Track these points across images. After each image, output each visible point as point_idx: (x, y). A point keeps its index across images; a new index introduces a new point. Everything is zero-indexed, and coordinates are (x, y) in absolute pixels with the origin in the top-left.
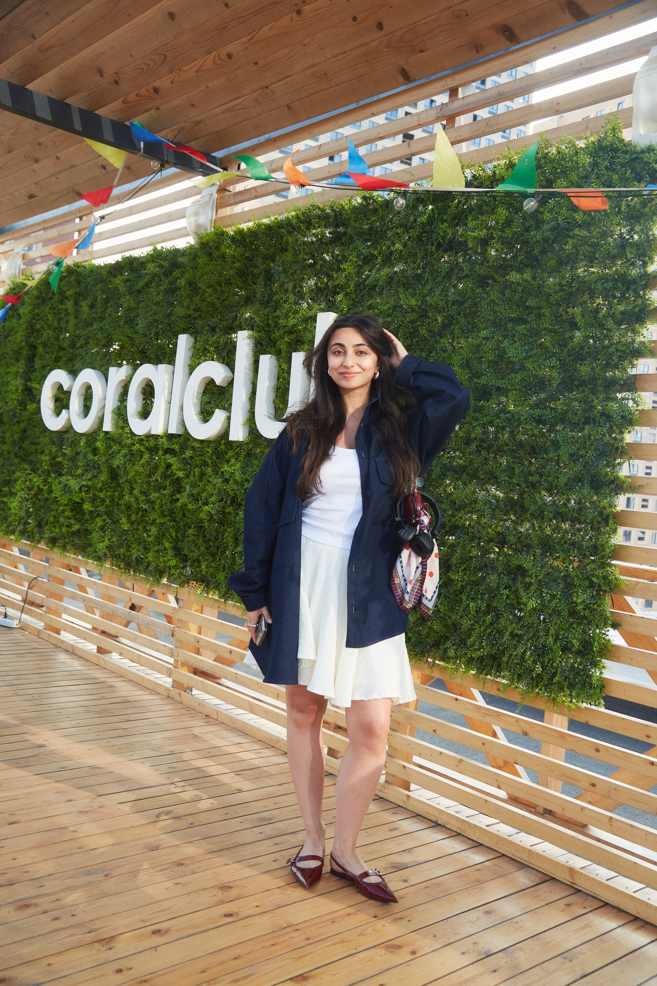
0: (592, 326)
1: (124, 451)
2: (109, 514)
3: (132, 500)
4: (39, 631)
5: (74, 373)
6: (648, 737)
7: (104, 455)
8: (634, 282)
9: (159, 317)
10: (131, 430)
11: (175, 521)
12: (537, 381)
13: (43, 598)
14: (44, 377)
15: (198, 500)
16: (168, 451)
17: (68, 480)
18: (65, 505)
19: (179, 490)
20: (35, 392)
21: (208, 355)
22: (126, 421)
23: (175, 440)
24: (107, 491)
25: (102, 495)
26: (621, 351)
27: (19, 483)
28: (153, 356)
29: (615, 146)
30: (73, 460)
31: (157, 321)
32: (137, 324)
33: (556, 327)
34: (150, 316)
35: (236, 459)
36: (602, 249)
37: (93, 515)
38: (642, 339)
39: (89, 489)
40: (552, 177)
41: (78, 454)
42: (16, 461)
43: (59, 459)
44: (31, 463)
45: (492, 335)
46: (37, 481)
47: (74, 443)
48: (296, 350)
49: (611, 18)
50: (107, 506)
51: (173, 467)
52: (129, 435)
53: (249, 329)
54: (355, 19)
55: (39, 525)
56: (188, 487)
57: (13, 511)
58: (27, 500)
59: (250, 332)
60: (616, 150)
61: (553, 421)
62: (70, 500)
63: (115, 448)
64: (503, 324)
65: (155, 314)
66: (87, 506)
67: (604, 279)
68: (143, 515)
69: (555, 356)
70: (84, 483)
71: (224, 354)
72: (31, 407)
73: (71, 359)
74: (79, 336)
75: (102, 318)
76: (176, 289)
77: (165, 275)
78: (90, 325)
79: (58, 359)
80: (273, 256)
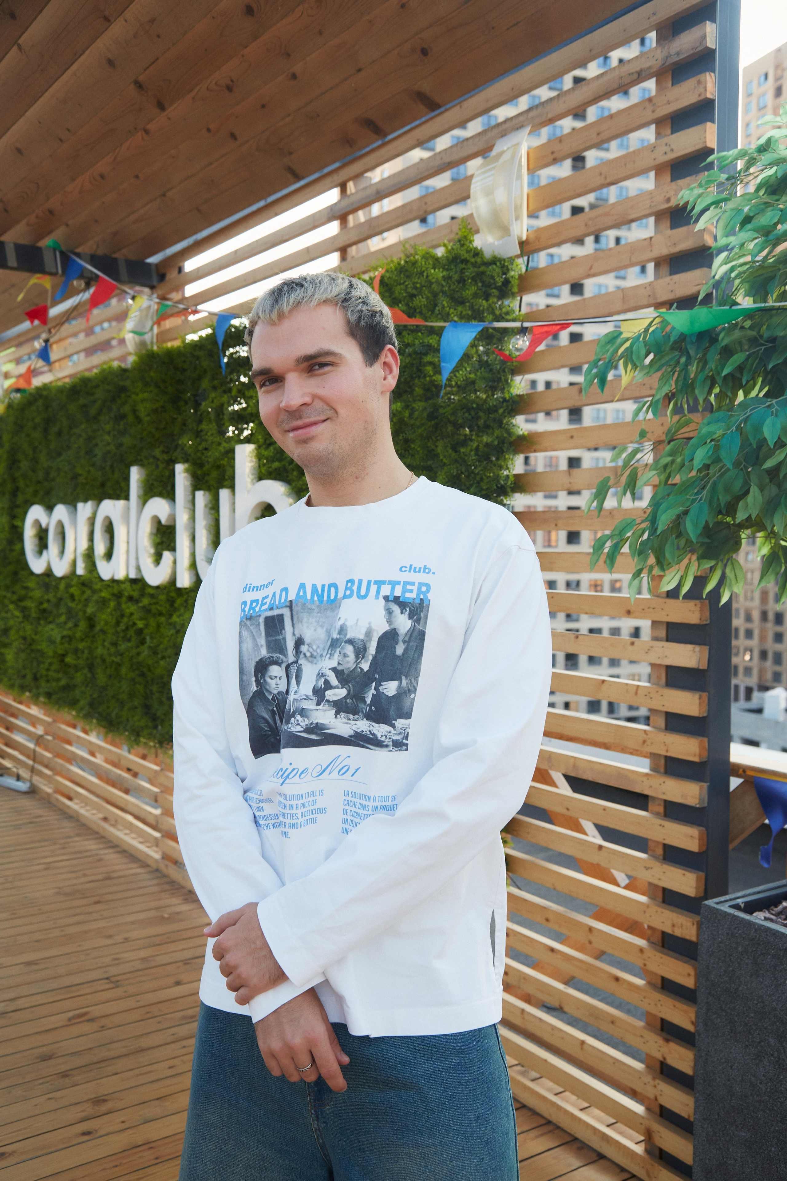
0: (456, 461)
1: (95, 597)
2: (91, 667)
3: (105, 652)
4: (49, 795)
5: (50, 508)
6: (547, 920)
7: (80, 600)
8: (494, 410)
9: (112, 447)
10: (98, 574)
11: (143, 675)
13: (49, 758)
14: (25, 513)
15: (158, 654)
16: (130, 598)
17: (52, 630)
18: (54, 657)
19: (143, 642)
20: (19, 530)
21: (155, 490)
22: (94, 565)
23: (134, 586)
24: (87, 642)
25: (81, 646)
26: (487, 489)
27: (12, 632)
28: (111, 492)
29: (463, 258)
30: (57, 605)
31: (109, 452)
32: (95, 456)
35: (186, 607)
36: (458, 375)
37: (77, 668)
38: (506, 473)
39: (70, 639)
40: (414, 292)
41: (61, 599)
42: (11, 607)
43: (45, 605)
44: (24, 610)
46: (29, 629)
47: (57, 587)
48: (222, 487)
49: (461, 107)
50: (88, 659)
51: (135, 617)
52: (98, 580)
53: (184, 462)
54: (209, 130)
55: (36, 678)
56: (148, 638)
57: (10, 664)
58: (23, 651)
59: (187, 465)
60: (465, 261)
62: (55, 652)
63: (88, 592)
65: (108, 444)
66: (69, 659)
67: (465, 407)
68: (116, 669)
70: (65, 633)
71: (169, 488)
72: (17, 547)
73: (48, 493)
74: (51, 468)
75: (69, 447)
76: (123, 417)
77: (113, 400)
78: (59, 454)
79: (36, 493)
80: (200, 378)
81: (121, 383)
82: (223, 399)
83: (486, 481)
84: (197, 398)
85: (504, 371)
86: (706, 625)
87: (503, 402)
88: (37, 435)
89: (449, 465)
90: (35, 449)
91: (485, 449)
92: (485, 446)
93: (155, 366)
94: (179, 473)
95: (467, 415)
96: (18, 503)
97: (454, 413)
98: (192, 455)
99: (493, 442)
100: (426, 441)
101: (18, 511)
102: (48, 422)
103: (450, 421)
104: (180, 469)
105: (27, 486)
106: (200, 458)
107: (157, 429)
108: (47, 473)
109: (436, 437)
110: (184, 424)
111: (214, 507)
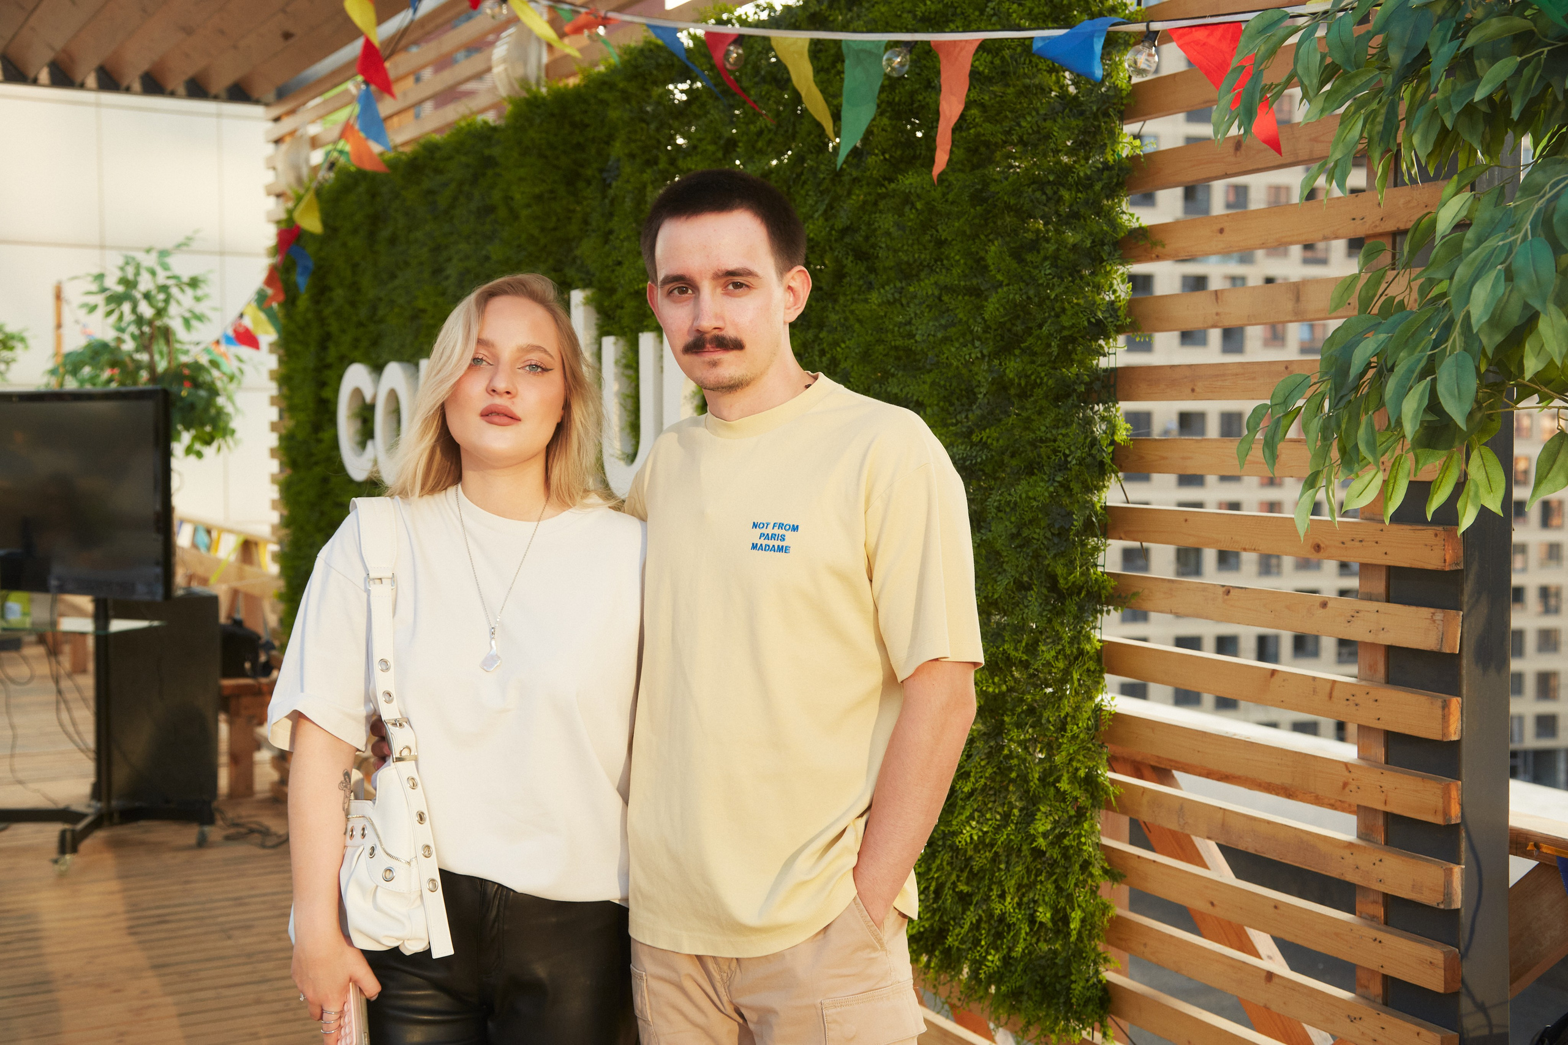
0: (1022, 279)
5: (378, 368)
8: (1086, 184)
12: (963, 387)
14: (340, 377)
20: (331, 406)
26: (1073, 326)
31: (468, 271)
32: (447, 278)
33: (975, 282)
34: (461, 260)
38: (1109, 297)
45: (897, 296)
48: (643, 330)
53: (585, 287)
59: (588, 292)
61: (988, 469)
64: (914, 272)
65: (467, 257)
67: (1037, 181)
69: (979, 339)
73: (375, 343)
74: (380, 299)
75: (407, 264)
76: (490, 209)
77: (475, 180)
78: (393, 276)
79: (356, 343)
80: (609, 140)
81: (487, 152)
82: (645, 175)
83: (1069, 313)
84: (605, 175)
85: (1106, 114)
86: (1457, 571)
87: (1103, 170)
88: (356, 242)
89: (1008, 285)
90: (355, 266)
91: (1071, 256)
92: (1070, 250)
93: (538, 121)
94: (577, 306)
95: (1038, 194)
96: (329, 360)
97: (1017, 192)
98: (598, 274)
99: (1082, 241)
100: (971, 242)
101: (330, 374)
102: (376, 220)
103: (1008, 207)
104: (577, 297)
105: (343, 331)
106: (609, 280)
107: (543, 229)
108: (374, 309)
109: (986, 236)
110: (586, 222)
111: (631, 365)
